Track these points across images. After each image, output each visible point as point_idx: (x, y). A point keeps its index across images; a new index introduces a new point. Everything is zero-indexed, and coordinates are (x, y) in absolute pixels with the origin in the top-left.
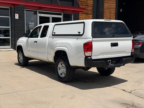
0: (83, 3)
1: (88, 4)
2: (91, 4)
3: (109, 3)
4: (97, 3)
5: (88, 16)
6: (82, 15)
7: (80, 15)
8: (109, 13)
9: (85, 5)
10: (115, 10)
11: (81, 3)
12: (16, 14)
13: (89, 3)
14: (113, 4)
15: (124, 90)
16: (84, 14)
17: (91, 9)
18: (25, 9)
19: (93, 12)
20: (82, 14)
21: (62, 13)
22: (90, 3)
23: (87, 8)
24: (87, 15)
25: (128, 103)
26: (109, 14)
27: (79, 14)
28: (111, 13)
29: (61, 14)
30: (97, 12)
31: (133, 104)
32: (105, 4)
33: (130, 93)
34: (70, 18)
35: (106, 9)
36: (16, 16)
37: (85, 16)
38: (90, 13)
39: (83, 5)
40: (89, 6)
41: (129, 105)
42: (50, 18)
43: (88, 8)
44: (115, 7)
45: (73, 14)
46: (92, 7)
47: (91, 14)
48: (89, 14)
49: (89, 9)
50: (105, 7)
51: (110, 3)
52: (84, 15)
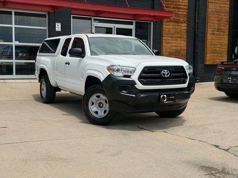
0: (170, 3)
1: (179, 5)
2: (184, 6)
3: (217, 3)
4: (196, 4)
5: (179, 26)
6: (168, 24)
7: (164, 23)
8: (218, 21)
9: (173, 8)
10: (228, 15)
11: (167, 3)
12: (57, 24)
13: (180, 3)
14: (225, 4)
15: (217, 146)
16: (172, 22)
17: (184, 13)
18: (72, 16)
19: (188, 17)
20: (167, 22)
21: (134, 22)
22: (183, 4)
23: (177, 13)
24: (176, 24)
25: (215, 167)
26: (216, 22)
27: (162, 22)
28: (220, 20)
29: (131, 23)
30: (195, 19)
31: (224, 169)
32: (210, 4)
33: (227, 150)
34: (147, 29)
35: (211, 13)
36: (57, 26)
37: (173, 26)
38: (182, 19)
39: (170, 8)
40: (181, 9)
41: (215, 170)
42: (113, 29)
43: (178, 11)
44: (228, 9)
45: (152, 23)
46: (186, 11)
47: (184, 22)
48: (182, 23)
49: (181, 13)
50: (209, 10)
51: (220, 3)
52: (172, 24)
